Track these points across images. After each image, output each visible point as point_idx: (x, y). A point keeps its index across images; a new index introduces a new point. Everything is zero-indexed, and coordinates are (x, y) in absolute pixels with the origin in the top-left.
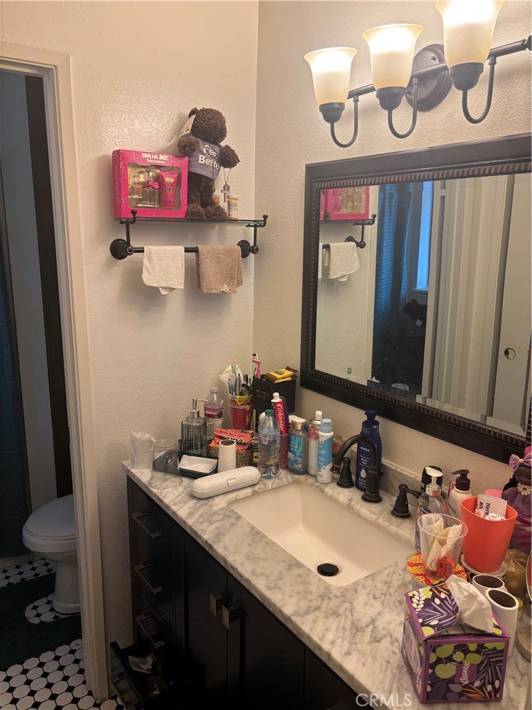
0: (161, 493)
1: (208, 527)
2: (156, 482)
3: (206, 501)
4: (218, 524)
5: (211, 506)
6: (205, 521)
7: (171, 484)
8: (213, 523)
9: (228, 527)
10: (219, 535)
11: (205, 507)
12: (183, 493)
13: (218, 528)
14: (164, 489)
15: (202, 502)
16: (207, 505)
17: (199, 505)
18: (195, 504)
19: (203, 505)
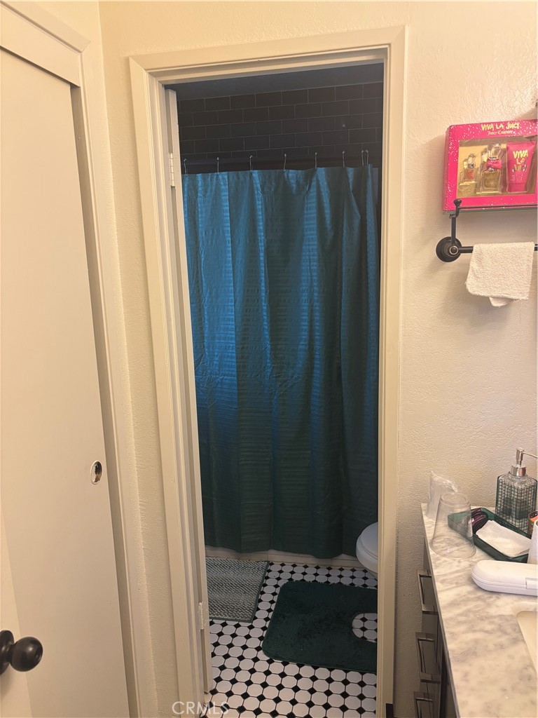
0: (438, 559)
1: (463, 633)
2: (441, 542)
3: (486, 596)
4: (479, 635)
5: (489, 605)
6: (465, 622)
7: (456, 553)
8: (475, 631)
9: (491, 647)
10: (470, 653)
11: (479, 603)
12: (463, 570)
13: (476, 641)
14: (444, 555)
15: (480, 594)
16: (484, 600)
17: (473, 596)
18: (469, 593)
19: (479, 598)
